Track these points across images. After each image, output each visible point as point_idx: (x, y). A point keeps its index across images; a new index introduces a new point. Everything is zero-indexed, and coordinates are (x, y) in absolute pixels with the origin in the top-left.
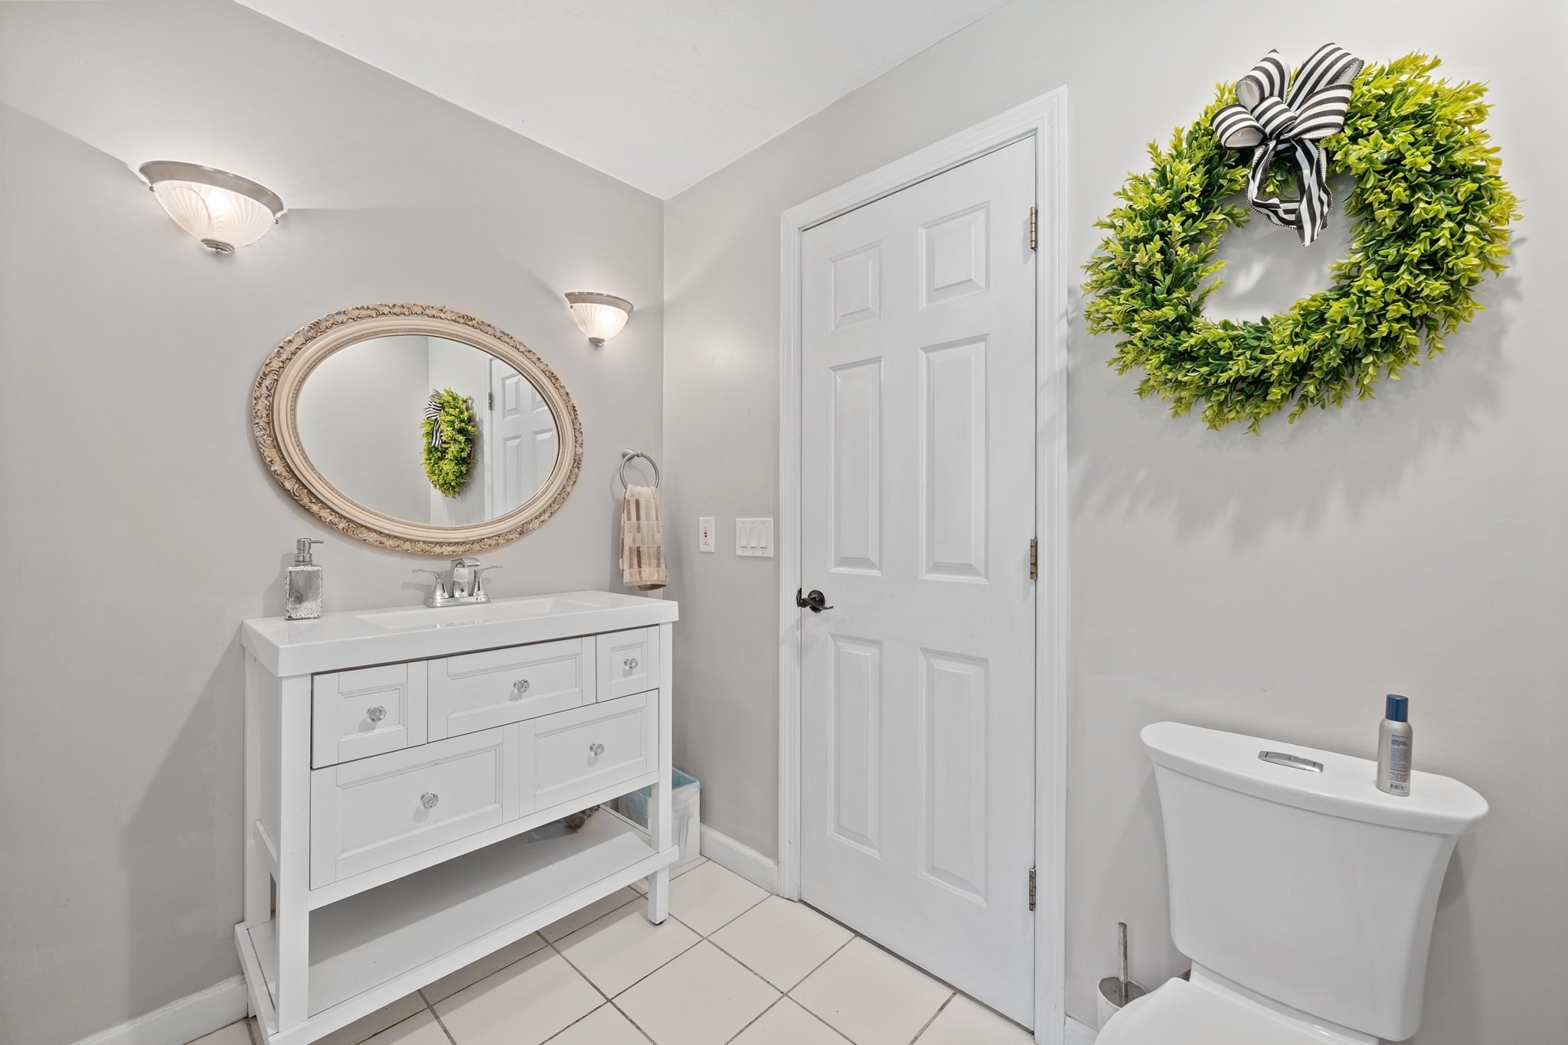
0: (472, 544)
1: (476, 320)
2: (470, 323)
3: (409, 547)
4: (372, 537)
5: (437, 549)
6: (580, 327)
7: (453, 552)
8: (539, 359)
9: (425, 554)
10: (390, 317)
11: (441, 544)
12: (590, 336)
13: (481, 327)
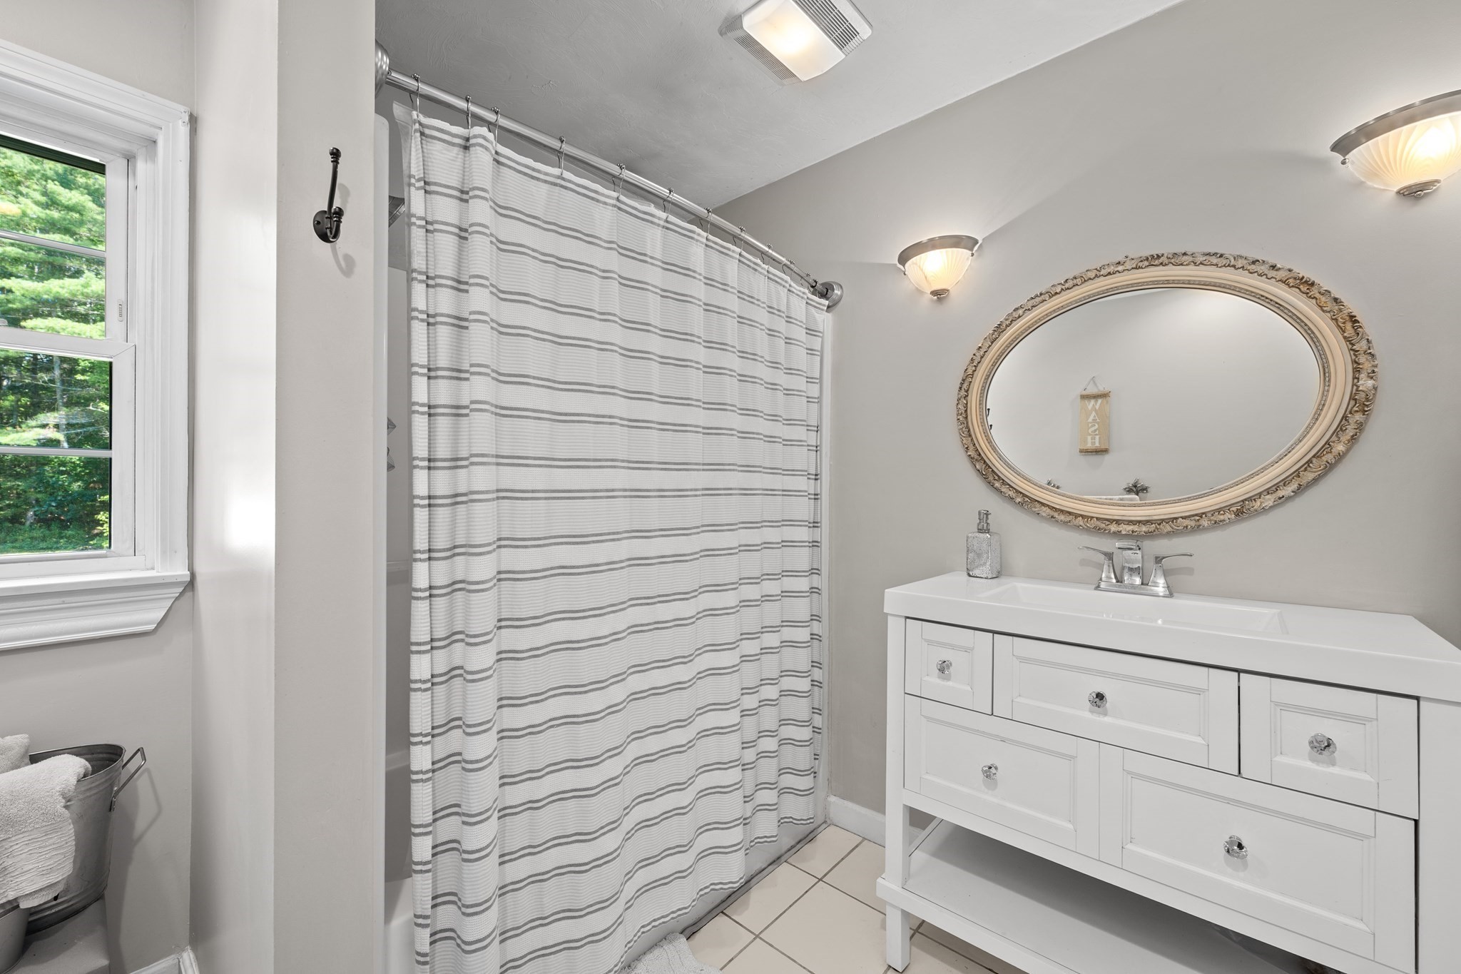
0: (1159, 524)
1: (1166, 255)
2: (1157, 262)
3: (1081, 523)
4: (1045, 512)
5: (1113, 528)
6: (1369, 183)
7: (1133, 532)
8: (1273, 267)
9: (1098, 530)
10: (1063, 293)
11: (1118, 522)
12: (1396, 189)
13: (1172, 261)
